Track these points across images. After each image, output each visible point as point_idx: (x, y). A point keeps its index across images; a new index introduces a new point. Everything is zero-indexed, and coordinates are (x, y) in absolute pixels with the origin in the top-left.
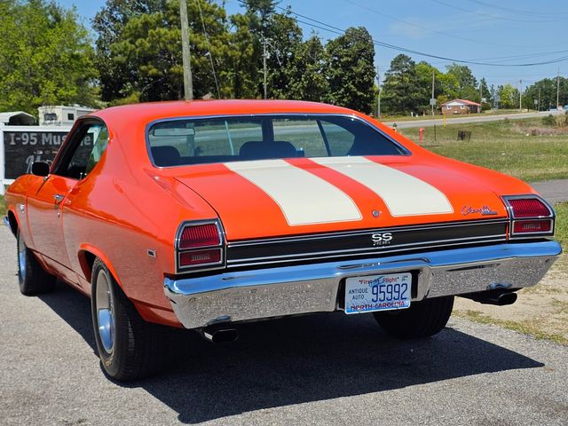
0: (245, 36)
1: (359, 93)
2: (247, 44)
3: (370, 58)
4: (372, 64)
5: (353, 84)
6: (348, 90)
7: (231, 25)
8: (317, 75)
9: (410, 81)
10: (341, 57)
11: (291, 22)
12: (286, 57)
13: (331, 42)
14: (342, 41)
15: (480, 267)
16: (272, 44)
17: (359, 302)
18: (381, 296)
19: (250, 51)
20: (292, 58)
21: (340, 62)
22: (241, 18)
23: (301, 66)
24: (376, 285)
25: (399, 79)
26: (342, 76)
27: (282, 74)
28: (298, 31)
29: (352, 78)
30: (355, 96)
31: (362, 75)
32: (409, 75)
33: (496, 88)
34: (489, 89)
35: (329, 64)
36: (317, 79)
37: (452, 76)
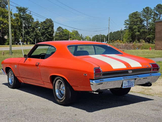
0: (18, 20)
1: (50, 37)
2: (18, 22)
3: (53, 27)
4: (53, 29)
5: (48, 34)
6: (46, 36)
7: (14, 16)
8: (38, 31)
9: (62, 34)
10: (44, 27)
11: (31, 16)
12: (29, 26)
13: (41, 22)
14: (44, 22)
15: (146, 78)
16: (25, 22)
17: (125, 85)
18: (129, 84)
19: (19, 24)
20: (31, 27)
21: (44, 28)
22: (17, 14)
23: (34, 29)
24: (128, 82)
25: (59, 33)
26: (45, 32)
27: (28, 31)
28: (33, 19)
29: (47, 33)
30: (48, 38)
31: (50, 32)
32: (62, 32)
33: (85, 37)
34: (83, 37)
35: (41, 28)
36: (38, 33)
37: (73, 33)
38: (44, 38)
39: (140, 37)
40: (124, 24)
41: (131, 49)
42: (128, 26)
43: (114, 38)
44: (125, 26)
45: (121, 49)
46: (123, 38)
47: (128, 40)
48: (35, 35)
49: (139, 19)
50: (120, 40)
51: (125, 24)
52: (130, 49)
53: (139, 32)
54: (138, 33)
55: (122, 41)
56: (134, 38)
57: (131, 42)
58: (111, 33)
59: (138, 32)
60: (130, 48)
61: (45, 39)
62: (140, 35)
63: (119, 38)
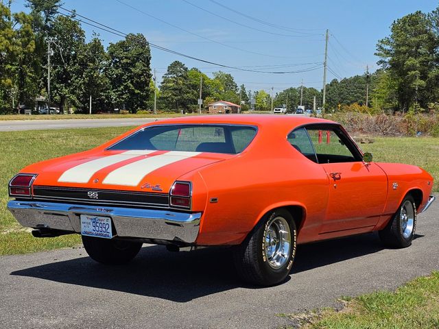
0: (28, 34)
1: (137, 91)
2: (29, 41)
3: (147, 62)
4: (148, 66)
5: (132, 82)
6: (127, 87)
7: (14, 22)
9: (184, 84)
10: (122, 59)
11: (74, 25)
12: (69, 55)
13: (112, 45)
14: (122, 45)
16: (57, 42)
17: (87, 229)
18: (97, 228)
19: (32, 47)
20: (75, 57)
21: (120, 63)
22: (25, 16)
23: (83, 64)
24: (94, 222)
25: (174, 81)
26: (122, 75)
27: (65, 70)
28: (81, 32)
29: (130, 78)
30: (133, 93)
31: (139, 76)
32: (183, 78)
33: (252, 93)
34: (247, 93)
35: (110, 64)
36: (98, 77)
37: (218, 81)
38: (119, 95)
39: (427, 94)
40: (375, 54)
41: (398, 136)
42: (388, 59)
43: (345, 99)
44: (378, 59)
45: (364, 133)
46: (370, 99)
47: (388, 105)
48: (88, 85)
49: (425, 37)
50: (361, 104)
51: (377, 52)
52: (394, 135)
53: (424, 77)
54: (419, 82)
55: (369, 106)
56: (407, 97)
57: (396, 109)
58: (335, 81)
59: (421, 78)
60: (395, 131)
61: (123, 98)
62: (428, 88)
63: (358, 97)
